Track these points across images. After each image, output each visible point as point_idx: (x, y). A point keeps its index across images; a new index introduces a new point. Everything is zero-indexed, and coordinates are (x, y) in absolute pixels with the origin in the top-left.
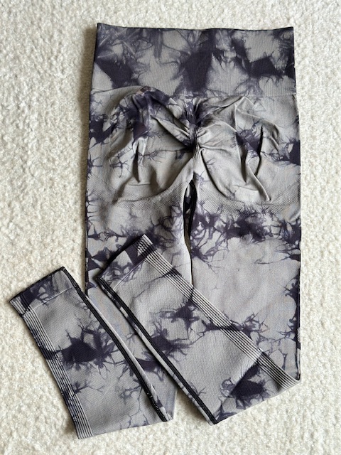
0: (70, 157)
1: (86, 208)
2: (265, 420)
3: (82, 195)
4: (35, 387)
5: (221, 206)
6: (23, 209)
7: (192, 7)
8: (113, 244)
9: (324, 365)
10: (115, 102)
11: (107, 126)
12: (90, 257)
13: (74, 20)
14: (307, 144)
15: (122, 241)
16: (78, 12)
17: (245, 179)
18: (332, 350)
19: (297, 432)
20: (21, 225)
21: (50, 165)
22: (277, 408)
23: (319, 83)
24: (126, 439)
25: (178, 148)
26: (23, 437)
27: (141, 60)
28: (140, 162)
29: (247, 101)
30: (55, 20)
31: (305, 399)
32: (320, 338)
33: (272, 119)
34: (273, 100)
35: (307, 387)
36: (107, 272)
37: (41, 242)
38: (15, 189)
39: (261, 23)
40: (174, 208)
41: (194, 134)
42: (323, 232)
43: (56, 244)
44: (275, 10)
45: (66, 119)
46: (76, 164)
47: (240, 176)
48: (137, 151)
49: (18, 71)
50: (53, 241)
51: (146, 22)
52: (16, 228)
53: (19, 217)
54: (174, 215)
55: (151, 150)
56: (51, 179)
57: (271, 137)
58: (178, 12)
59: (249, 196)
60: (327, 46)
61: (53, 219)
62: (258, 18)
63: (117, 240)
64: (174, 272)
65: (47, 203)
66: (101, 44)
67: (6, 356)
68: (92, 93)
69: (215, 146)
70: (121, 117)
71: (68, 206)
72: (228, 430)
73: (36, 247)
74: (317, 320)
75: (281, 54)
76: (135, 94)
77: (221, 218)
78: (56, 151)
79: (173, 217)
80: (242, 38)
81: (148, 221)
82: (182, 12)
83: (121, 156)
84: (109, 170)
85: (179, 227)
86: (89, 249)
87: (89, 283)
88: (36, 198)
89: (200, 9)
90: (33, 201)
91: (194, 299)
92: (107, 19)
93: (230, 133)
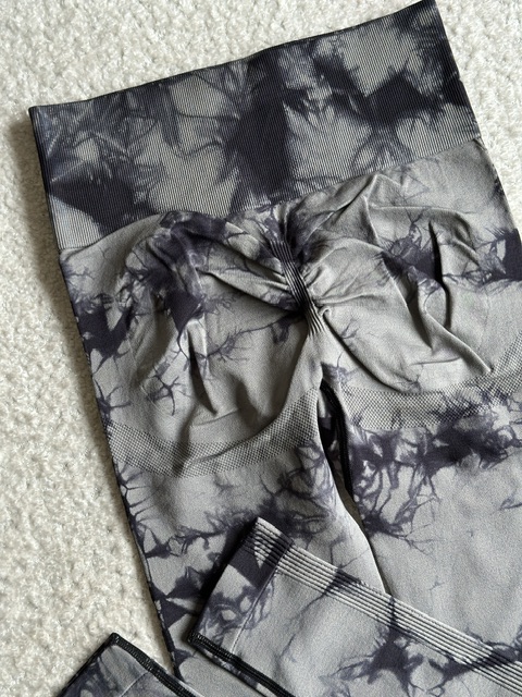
0: (58, 402)
1: (124, 499)
3: (107, 473)
5: (397, 415)
7: (211, 17)
8: (201, 556)
10: (116, 265)
11: (115, 317)
12: (162, 597)
15: (217, 544)
17: (428, 340)
21: (23, 431)
25: (273, 319)
27: (142, 159)
28: (205, 372)
29: (385, 181)
33: (445, 202)
34: (437, 161)
36: (206, 620)
37: (54, 595)
39: (364, 6)
40: (304, 450)
41: (298, 283)
43: (86, 589)
45: (27, 325)
46: (76, 414)
47: (409, 335)
48: (191, 349)
50: (77, 585)
51: (127, 75)
54: (309, 464)
55: (220, 338)
56: (34, 459)
57: (455, 239)
58: (188, 36)
59: (447, 375)
60: (513, 16)
61: (64, 541)
63: (206, 546)
64: (343, 580)
65: (43, 511)
66: (49, 151)
68: (63, 258)
69: (347, 293)
70: (138, 290)
71: (86, 504)
73: (46, 608)
75: (426, 61)
76: (151, 236)
77: (403, 437)
78: (26, 399)
79: (309, 470)
80: (335, 50)
81: (257, 488)
82: (193, 33)
83: (163, 372)
84: (146, 408)
85: (325, 487)
86: (154, 581)
87: (178, 652)
88: (15, 508)
89: (228, 14)
90: (12, 514)
91: (401, 624)
92: (46, 93)
93: (368, 257)
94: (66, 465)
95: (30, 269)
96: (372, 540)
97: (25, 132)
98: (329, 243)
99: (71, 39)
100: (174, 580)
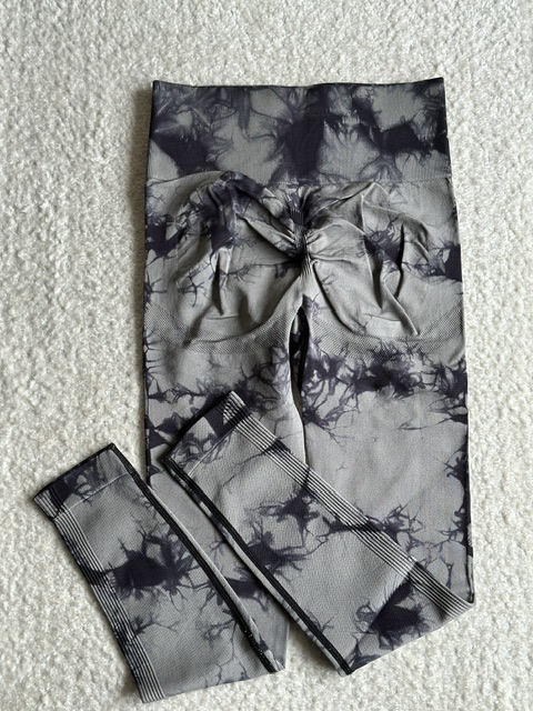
0: (117, 280)
1: (144, 355)
2: (423, 665)
3: (137, 336)
4: (75, 627)
5: (346, 346)
6: (50, 359)
7: (292, 54)
8: (186, 407)
9: (509, 580)
10: (183, 197)
11: (172, 232)
12: (152, 428)
13: (118, 78)
14: (470, 249)
15: (199, 402)
16: (123, 66)
17: (380, 304)
18: (520, 556)
19: (472, 682)
20: (48, 384)
21: (88, 293)
22: (441, 647)
23: (484, 159)
24: (214, 702)
25: (279, 261)
26: (59, 704)
27: (220, 134)
28: (223, 284)
29: (379, 189)
30: (90, 79)
31: (483, 631)
32: (502, 539)
33: (416, 213)
34: (418, 187)
35: (485, 614)
36: (178, 450)
37: (78, 408)
38: (37, 330)
39: (396, 73)
40: (276, 349)
41: (302, 240)
42: (500, 379)
43: (101, 410)
44: (415, 54)
45: (111, 224)
46: (127, 290)
48: (218, 266)
49: (38, 156)
50: (96, 405)
51: (225, 77)
52: (39, 388)
53: (45, 372)
54: (276, 360)
55: (239, 265)
56: (90, 314)
57: (416, 241)
58: (272, 62)
59: (387, 329)
60: (495, 105)
61: (96, 373)
62: (391, 66)
63: (191, 401)
64: (279, 447)
65: (86, 349)
66: (159, 112)
67: (30, 582)
68: (148, 184)
69: (334, 255)
70: (193, 217)
71: (117, 352)
72: (367, 683)
73: (71, 416)
74: (496, 511)
75: (427, 118)
76: (212, 183)
77: (346, 363)
78: (96, 272)
79: (275, 364)
80: (369, 96)
81: (237, 371)
82: (277, 61)
83: (195, 275)
84: (177, 297)
85: (283, 379)
86: (149, 416)
87: (152, 467)
88: (68, 342)
89: (304, 55)
90: (65, 346)
91: (310, 486)
92: (167, 75)
93: (354, 237)
94: (111, 324)
96: (306, 426)
98: (330, 219)
99: (194, 45)
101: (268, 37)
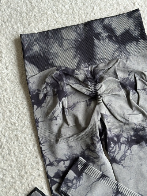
0: (24, 119)
1: (41, 148)
3: (36, 141)
5: (122, 129)
6: (3, 158)
7: (74, 11)
8: (62, 166)
10: (43, 81)
11: (41, 96)
12: (51, 178)
13: (5, 35)
15: (67, 163)
16: (6, 30)
20: (5, 168)
21: (13, 127)
25: (87, 99)
27: (52, 51)
28: (67, 113)
29: (122, 60)
33: (139, 68)
34: (137, 56)
36: (63, 185)
37: (19, 175)
39: (118, 10)
40: (94, 138)
41: (95, 89)
43: (29, 174)
45: (16, 97)
46: (29, 123)
47: (126, 106)
48: (63, 106)
50: (26, 173)
51: (49, 26)
52: (2, 170)
53: (3, 163)
54: (95, 142)
55: (71, 104)
56: (16, 135)
57: (141, 79)
58: (67, 16)
59: (137, 118)
61: (23, 159)
62: (115, 7)
63: (64, 164)
64: (104, 176)
65: (18, 151)
66: (25, 47)
68: (28, 78)
69: (109, 93)
70: (49, 89)
71: (30, 149)
73: (17, 179)
75: (136, 27)
76: (53, 73)
77: (123, 135)
78: (14, 118)
79: (95, 144)
80: (109, 22)
81: (80, 148)
82: (69, 15)
83: (54, 113)
84: (49, 122)
85: (100, 149)
86: (48, 173)
87: (54, 194)
88: (9, 149)
89: (79, 10)
90: (8, 151)
91: (120, 190)
92: (25, 30)
93: (116, 83)
94: (25, 138)
95: (18, 80)
96: (112, 165)
97: (19, 41)
98: (105, 78)
99: (33, 15)
100: (54, 173)
101: (63, 5)
